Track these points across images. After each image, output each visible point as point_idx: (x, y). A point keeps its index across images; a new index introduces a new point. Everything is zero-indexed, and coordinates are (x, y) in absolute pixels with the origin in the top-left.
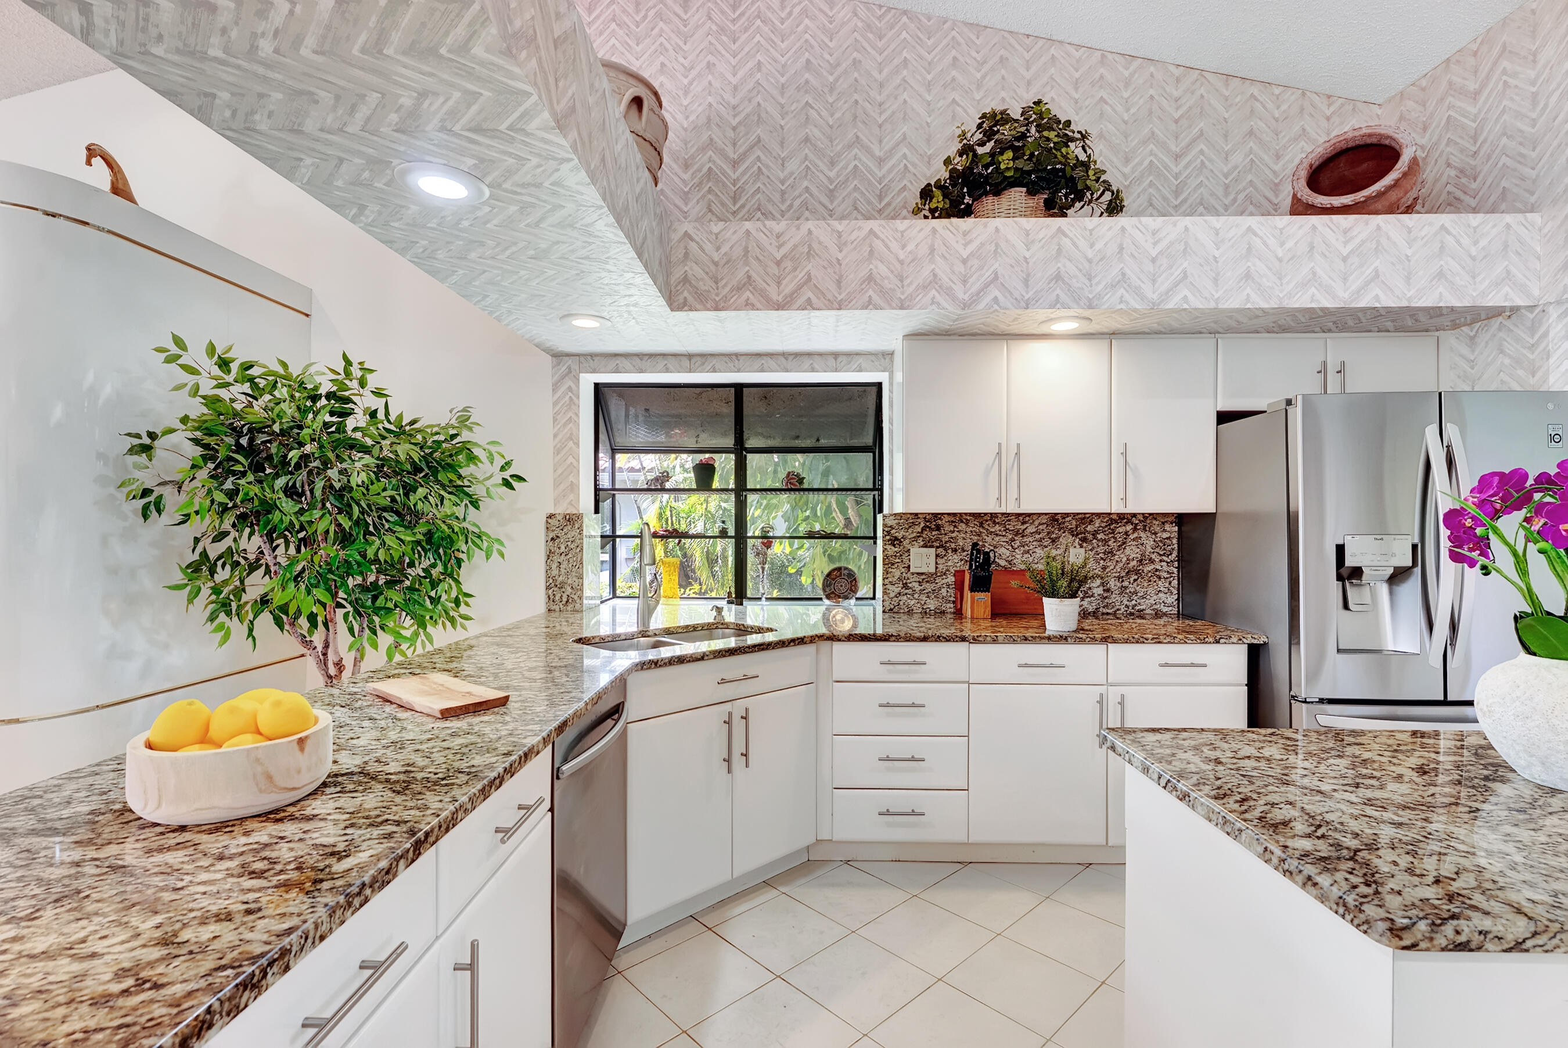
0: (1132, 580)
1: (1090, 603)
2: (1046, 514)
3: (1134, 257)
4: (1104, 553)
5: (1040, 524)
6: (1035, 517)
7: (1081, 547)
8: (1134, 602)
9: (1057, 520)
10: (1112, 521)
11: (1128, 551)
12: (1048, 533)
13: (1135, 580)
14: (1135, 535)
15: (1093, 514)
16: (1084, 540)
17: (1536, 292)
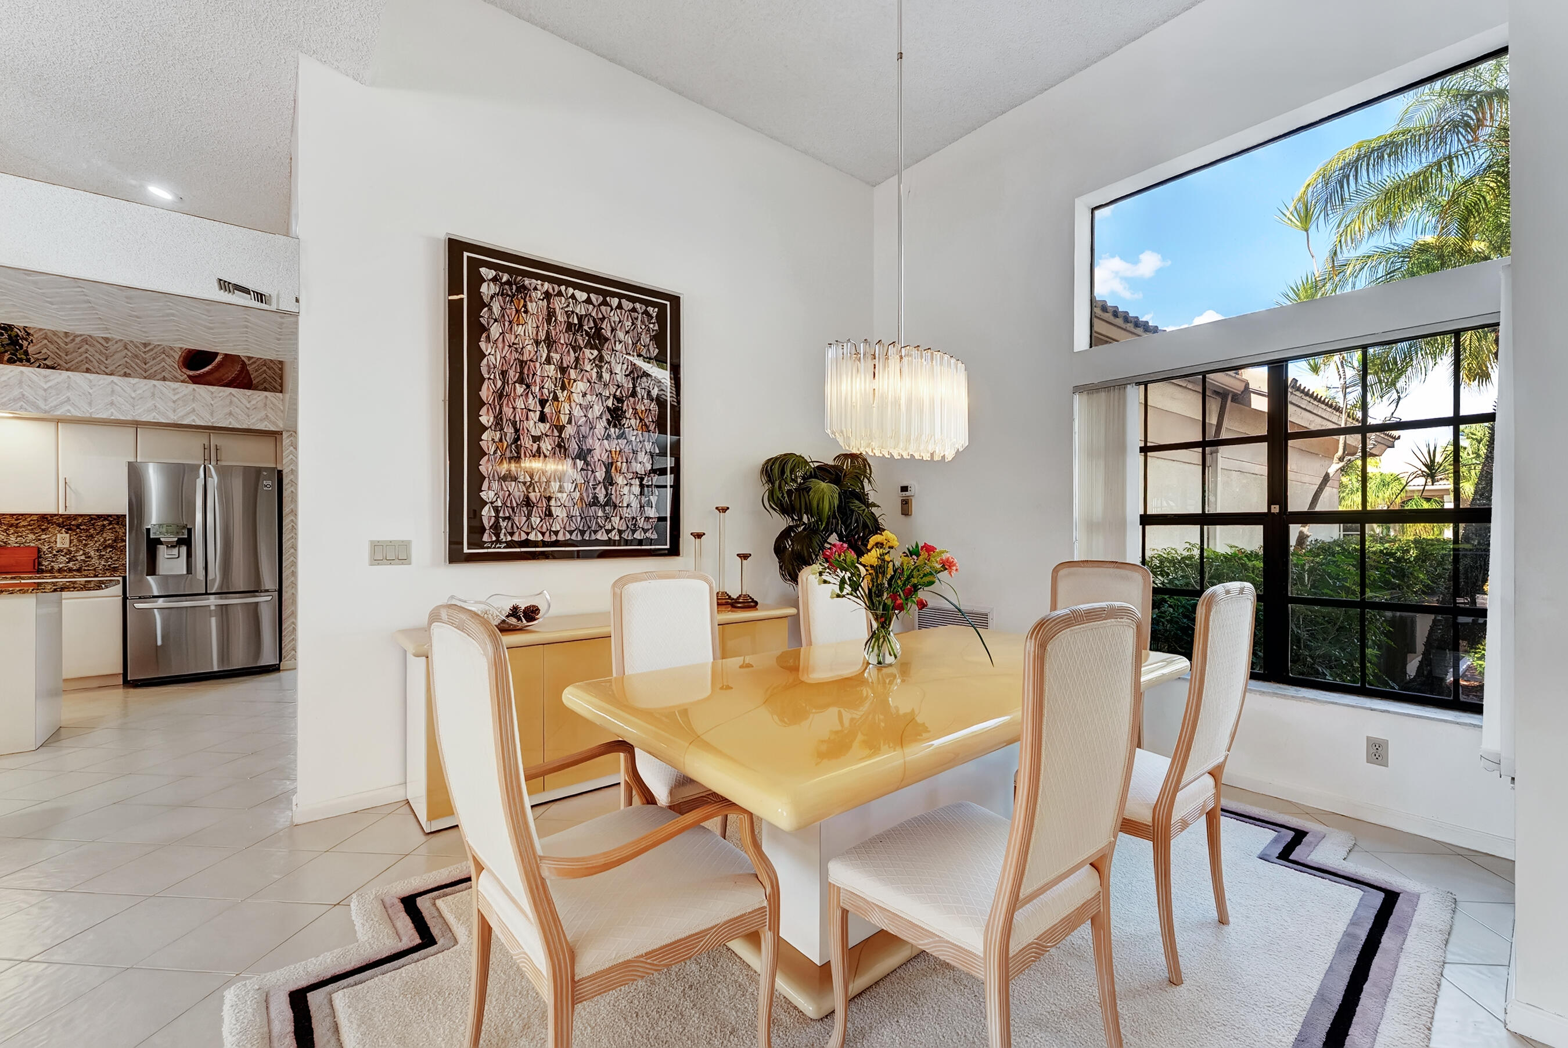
0: (108, 551)
1: (75, 565)
2: (37, 515)
3: (32, 387)
4: (86, 537)
5: (31, 520)
6: (27, 516)
7: (67, 533)
8: (109, 563)
9: (47, 518)
10: (92, 519)
11: (105, 535)
12: (39, 526)
13: (110, 551)
14: (111, 526)
15: (76, 515)
16: (68, 529)
17: (281, 426)
